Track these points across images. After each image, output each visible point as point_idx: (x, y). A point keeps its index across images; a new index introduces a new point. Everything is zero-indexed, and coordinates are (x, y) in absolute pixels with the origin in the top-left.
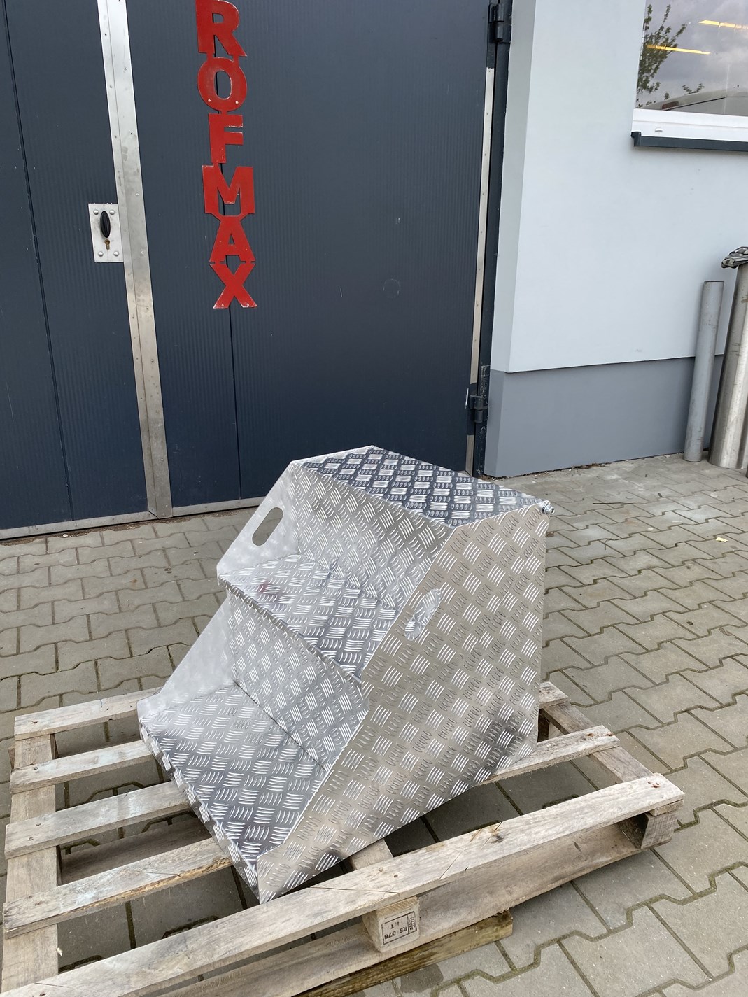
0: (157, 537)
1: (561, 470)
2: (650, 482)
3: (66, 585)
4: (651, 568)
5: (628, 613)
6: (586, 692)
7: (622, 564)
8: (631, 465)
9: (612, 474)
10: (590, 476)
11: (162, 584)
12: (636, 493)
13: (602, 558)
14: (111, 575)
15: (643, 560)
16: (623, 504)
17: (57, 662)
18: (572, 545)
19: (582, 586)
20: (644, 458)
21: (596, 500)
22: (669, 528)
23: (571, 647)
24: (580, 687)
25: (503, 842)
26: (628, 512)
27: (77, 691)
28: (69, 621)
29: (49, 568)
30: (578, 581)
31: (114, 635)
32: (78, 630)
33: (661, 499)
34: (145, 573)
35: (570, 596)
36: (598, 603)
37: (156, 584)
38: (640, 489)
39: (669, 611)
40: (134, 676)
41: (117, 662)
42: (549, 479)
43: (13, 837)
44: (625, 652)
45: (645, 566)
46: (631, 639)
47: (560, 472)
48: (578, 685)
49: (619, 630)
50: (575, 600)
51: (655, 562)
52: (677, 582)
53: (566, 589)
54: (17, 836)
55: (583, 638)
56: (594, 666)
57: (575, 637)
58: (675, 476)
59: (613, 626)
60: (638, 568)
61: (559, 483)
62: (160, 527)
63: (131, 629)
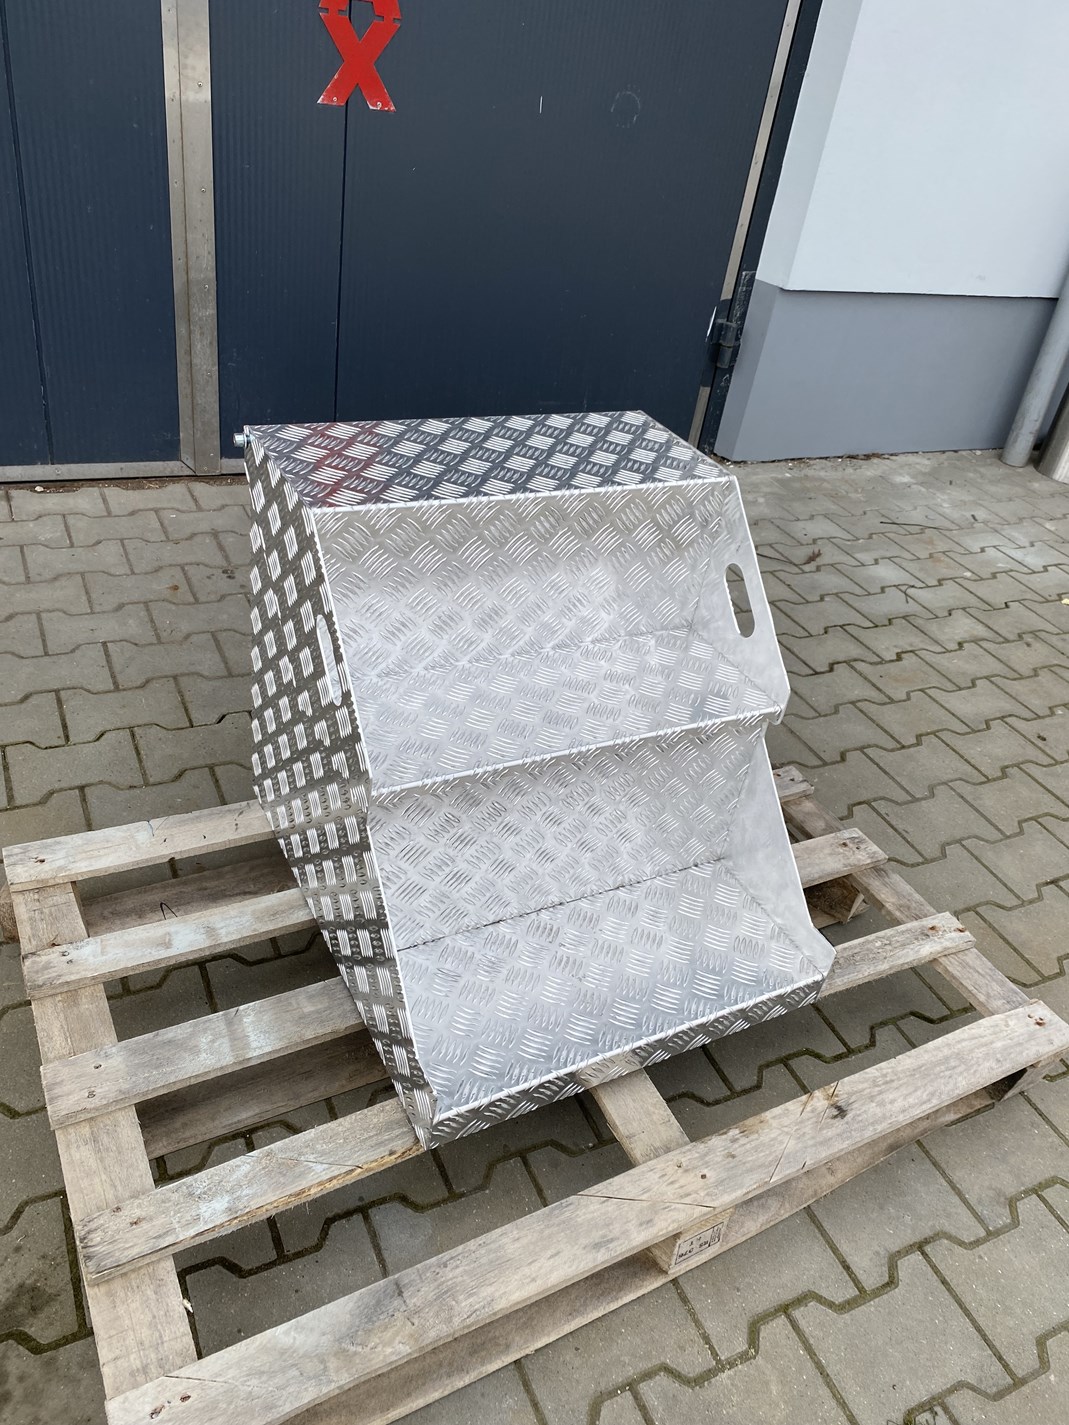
0: (200, 509)
1: (826, 458)
2: (957, 494)
3: (57, 584)
4: (976, 641)
5: (953, 714)
6: (908, 842)
7: (933, 628)
8: (927, 462)
9: (901, 474)
10: (869, 473)
11: (223, 597)
12: (940, 510)
13: (904, 617)
14: (133, 573)
15: (963, 626)
16: (923, 528)
17: (65, 727)
18: (858, 591)
19: (881, 663)
20: (944, 452)
21: (883, 516)
22: (994, 576)
23: (878, 765)
24: (899, 834)
25: (849, 1117)
26: (931, 542)
27: (110, 784)
28: (73, 651)
29: (22, 547)
30: (874, 653)
31: (155, 685)
32: (89, 670)
33: (976, 525)
34: (189, 574)
35: (866, 678)
36: (908, 694)
37: (213, 597)
38: (947, 503)
39: (1010, 716)
40: (201, 762)
41: (170, 735)
42: (810, 472)
43: (57, 1091)
44: (956, 780)
45: (966, 636)
46: (962, 757)
47: (824, 461)
48: (896, 830)
49: (943, 741)
50: (874, 685)
51: (981, 631)
52: (1017, 668)
53: (860, 666)
54: (66, 1089)
55: (892, 750)
56: (915, 800)
57: (881, 748)
58: (993, 489)
59: (934, 733)
60: (958, 638)
61: (825, 480)
62: (199, 488)
63: (183, 675)
